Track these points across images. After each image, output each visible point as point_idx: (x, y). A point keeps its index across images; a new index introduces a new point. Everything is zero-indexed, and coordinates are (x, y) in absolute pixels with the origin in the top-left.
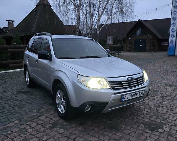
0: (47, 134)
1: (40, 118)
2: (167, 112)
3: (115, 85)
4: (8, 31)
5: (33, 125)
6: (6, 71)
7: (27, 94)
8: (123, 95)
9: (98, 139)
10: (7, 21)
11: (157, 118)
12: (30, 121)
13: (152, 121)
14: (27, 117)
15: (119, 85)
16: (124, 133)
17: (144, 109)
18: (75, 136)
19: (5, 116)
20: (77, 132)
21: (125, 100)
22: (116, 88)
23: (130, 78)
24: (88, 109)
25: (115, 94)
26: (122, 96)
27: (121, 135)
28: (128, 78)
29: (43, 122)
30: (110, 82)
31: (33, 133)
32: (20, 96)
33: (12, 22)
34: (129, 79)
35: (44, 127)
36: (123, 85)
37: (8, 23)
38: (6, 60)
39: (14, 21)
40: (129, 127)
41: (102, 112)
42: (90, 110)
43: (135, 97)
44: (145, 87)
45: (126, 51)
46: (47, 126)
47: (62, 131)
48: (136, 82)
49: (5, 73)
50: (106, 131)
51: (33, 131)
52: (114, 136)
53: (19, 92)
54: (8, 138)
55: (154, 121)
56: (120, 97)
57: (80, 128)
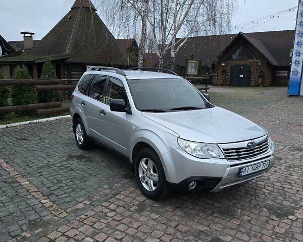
0: (137, 220)
1: (117, 196)
2: (298, 191)
3: (231, 154)
4: (23, 51)
5: (112, 207)
6: (35, 121)
7: (84, 160)
8: (242, 168)
10: (22, 33)
11: (285, 199)
12: (105, 201)
13: (278, 203)
14: (98, 195)
15: (236, 154)
16: (242, 220)
17: (263, 186)
18: (176, 223)
19: (65, 193)
20: (176, 218)
21: (244, 174)
22: (232, 157)
23: (250, 143)
24: (192, 186)
25: (232, 166)
26: (240, 169)
27: (238, 224)
28: (248, 143)
29: (124, 203)
30: (224, 150)
31: (117, 218)
32: (75, 164)
33: (30, 35)
34: (250, 144)
35: (129, 210)
36: (242, 153)
37: (24, 36)
38: (33, 103)
39: (33, 34)
40: (247, 213)
41: (212, 191)
42: (195, 187)
43: (257, 170)
44: (269, 156)
45: (217, 85)
46: (132, 209)
47: (154, 216)
48: (258, 149)
49: (33, 125)
50: (217, 217)
51: (115, 215)
52: (229, 223)
53: (71, 157)
54: (85, 224)
55: (281, 204)
56: (238, 171)
57: (179, 212)
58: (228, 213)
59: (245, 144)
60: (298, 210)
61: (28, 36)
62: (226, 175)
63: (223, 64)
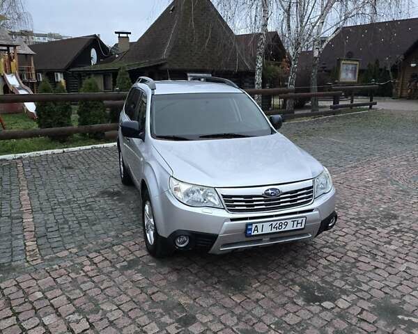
0: (112, 279)
1: (115, 248)
2: (376, 268)
3: (235, 203)
4: (117, 56)
5: (96, 260)
6: (98, 146)
7: (115, 198)
8: (251, 224)
9: (192, 302)
10: (116, 33)
12: (96, 251)
13: (326, 282)
14: (94, 243)
15: (244, 203)
16: (249, 298)
17: (325, 255)
18: (156, 290)
19: (61, 236)
20: (163, 283)
21: (256, 233)
22: (237, 208)
23: (271, 189)
24: (182, 243)
25: (232, 220)
26: (247, 225)
27: (239, 301)
28: (268, 190)
29: (116, 256)
30: (224, 196)
31: (91, 274)
33: (125, 35)
34: (270, 192)
35: (113, 266)
36: (255, 203)
37: (119, 37)
38: (100, 123)
39: (130, 33)
41: (210, 252)
42: (187, 245)
43: (282, 230)
44: (311, 210)
46: (118, 266)
47: (138, 277)
48: (289, 199)
49: (95, 150)
50: (217, 289)
51: (92, 270)
52: (227, 300)
53: (104, 193)
54: (50, 276)
55: (330, 284)
56: (244, 227)
57: (173, 277)
58: (237, 286)
59: (261, 191)
60: (348, 296)
61: (123, 36)
62: (222, 231)
63: (413, 65)
